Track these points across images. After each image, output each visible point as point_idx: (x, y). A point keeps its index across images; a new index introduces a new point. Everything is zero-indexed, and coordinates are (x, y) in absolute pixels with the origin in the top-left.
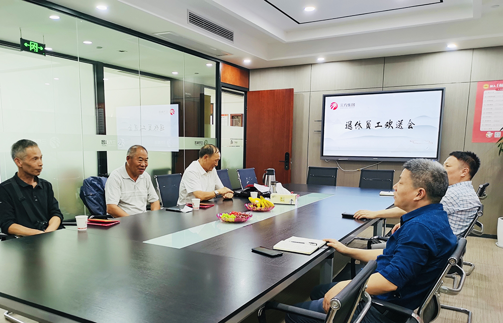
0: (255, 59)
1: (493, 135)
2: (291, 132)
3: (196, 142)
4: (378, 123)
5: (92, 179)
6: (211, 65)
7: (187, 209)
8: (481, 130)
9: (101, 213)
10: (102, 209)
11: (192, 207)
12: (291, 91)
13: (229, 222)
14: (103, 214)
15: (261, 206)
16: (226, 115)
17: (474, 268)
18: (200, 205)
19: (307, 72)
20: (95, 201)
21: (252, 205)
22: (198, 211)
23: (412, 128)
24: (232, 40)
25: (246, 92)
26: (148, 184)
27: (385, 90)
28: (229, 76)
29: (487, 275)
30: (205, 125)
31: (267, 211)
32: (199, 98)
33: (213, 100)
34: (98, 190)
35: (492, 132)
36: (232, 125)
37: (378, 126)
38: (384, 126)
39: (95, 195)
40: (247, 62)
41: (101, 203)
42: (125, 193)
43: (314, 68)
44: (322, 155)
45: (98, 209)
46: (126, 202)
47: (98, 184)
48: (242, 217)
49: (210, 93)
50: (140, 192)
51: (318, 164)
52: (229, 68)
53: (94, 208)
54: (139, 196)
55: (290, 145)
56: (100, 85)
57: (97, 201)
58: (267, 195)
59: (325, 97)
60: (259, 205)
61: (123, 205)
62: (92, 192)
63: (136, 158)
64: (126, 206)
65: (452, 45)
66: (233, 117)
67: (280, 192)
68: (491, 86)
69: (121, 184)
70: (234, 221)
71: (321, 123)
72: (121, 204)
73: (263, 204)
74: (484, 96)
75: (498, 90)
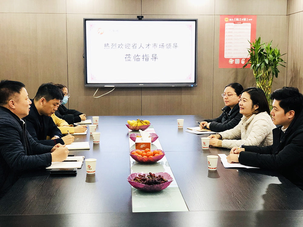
1: (234, 62)
8: (225, 57)
35: (233, 59)
68: (230, 20)
74: (226, 27)
75: (235, 23)
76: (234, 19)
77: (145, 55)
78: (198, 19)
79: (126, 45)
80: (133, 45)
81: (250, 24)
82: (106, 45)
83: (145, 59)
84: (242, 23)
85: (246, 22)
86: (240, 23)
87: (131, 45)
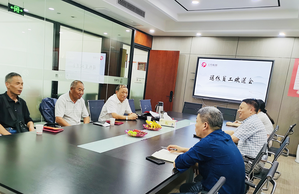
0: (157, 30)
2: (175, 78)
3: (115, 79)
4: (230, 78)
5: (48, 99)
6: (129, 31)
7: (106, 124)
8: (294, 89)
9: (52, 121)
10: (53, 119)
11: (109, 123)
12: (178, 52)
13: (133, 136)
14: (53, 122)
15: (153, 127)
16: (135, 62)
17: (280, 175)
18: (115, 122)
19: (189, 41)
20: (48, 113)
21: (148, 126)
22: (113, 126)
23: (251, 83)
24: (144, 17)
25: (149, 50)
26: (83, 106)
27: (237, 58)
28: (140, 39)
29: (288, 181)
30: (121, 68)
31: (156, 130)
32: (119, 51)
33: (128, 52)
34: (51, 106)
36: (138, 69)
37: (230, 80)
38: (234, 80)
39: (49, 110)
40: (152, 32)
41: (52, 115)
42: (68, 111)
43: (194, 39)
44: (193, 95)
45: (50, 119)
46: (68, 116)
47: (51, 102)
48: (141, 134)
49: (127, 48)
50: (77, 110)
51: (191, 101)
52: (141, 34)
53: (48, 118)
54: (76, 113)
55: (174, 87)
56: (57, 36)
57: (49, 113)
58: (158, 119)
59: (199, 58)
60: (152, 126)
61: (66, 118)
62: (47, 108)
63: (77, 88)
64: (68, 118)
65: (282, 34)
66: (139, 64)
67: (165, 118)
69: (65, 104)
70: (135, 136)
71: (194, 75)
72: (65, 117)
73: (154, 126)
74: (298, 68)
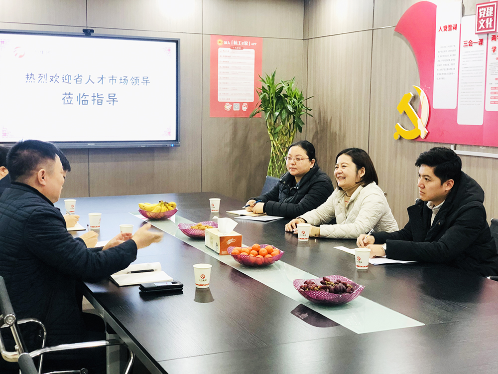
1: (232, 107)
8: (219, 100)
35: (231, 103)
68: (226, 43)
74: (219, 54)
75: (233, 49)
76: (230, 42)
77: (96, 95)
78: (180, 39)
79: (64, 76)
80: (77, 77)
81: (253, 51)
82: (30, 76)
83: (96, 101)
84: (242, 48)
85: (248, 47)
86: (240, 48)
87: (73, 78)
